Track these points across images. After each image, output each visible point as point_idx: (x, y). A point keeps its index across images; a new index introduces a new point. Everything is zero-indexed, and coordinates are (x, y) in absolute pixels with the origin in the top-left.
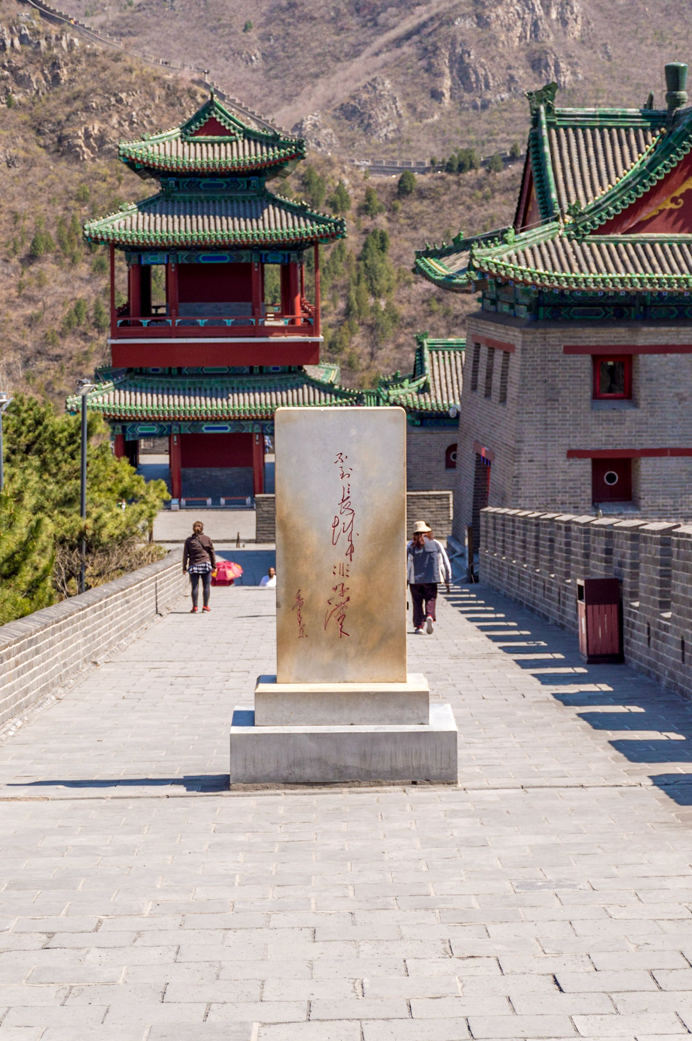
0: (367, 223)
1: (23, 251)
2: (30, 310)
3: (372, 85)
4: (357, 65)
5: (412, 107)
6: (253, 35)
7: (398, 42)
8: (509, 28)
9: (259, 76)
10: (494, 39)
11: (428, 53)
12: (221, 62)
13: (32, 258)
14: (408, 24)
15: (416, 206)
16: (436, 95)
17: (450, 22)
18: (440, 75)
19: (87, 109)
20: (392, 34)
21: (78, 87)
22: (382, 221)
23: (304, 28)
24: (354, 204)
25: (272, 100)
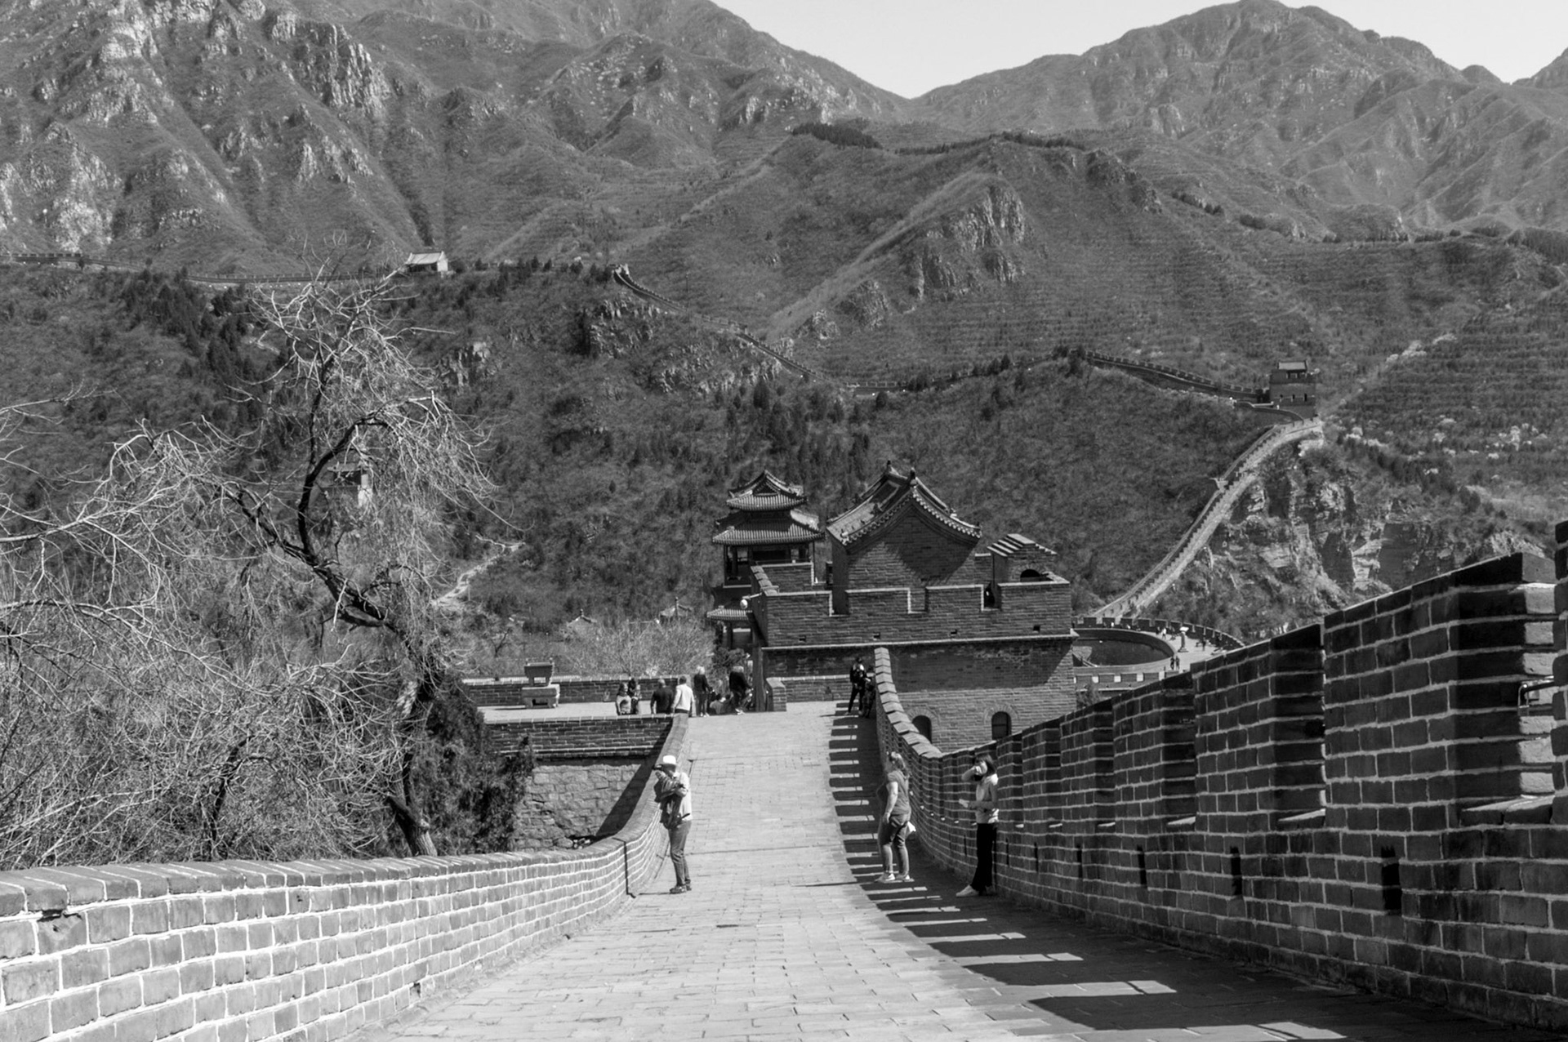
0: (855, 428)
1: (630, 458)
2: (636, 498)
3: (865, 286)
4: (853, 269)
5: (894, 302)
6: (774, 242)
7: (884, 249)
8: (968, 237)
9: (779, 275)
10: (957, 246)
11: (907, 259)
12: (750, 265)
13: (635, 462)
14: (891, 235)
15: (889, 415)
16: (913, 292)
17: (923, 234)
18: (917, 275)
19: (667, 357)
20: (879, 243)
21: (661, 342)
22: (865, 427)
23: (813, 236)
24: (847, 415)
25: (789, 294)
